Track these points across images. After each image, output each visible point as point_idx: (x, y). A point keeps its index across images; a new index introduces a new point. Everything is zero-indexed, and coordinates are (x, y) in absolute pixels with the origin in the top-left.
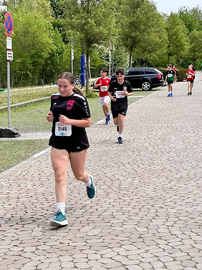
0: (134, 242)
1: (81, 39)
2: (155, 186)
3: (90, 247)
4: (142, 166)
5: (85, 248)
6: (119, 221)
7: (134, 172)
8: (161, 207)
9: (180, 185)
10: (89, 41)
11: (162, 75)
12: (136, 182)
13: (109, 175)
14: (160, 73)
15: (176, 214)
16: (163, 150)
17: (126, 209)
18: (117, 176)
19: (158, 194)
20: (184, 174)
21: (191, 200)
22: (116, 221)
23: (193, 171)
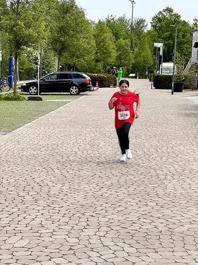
0: (64, 255)
1: (10, 41)
2: (85, 193)
3: (17, 260)
4: (71, 172)
5: (12, 261)
6: (48, 231)
7: (63, 177)
8: (92, 216)
9: (111, 193)
10: (18, 43)
11: (90, 80)
12: (66, 188)
13: (37, 180)
14: (88, 78)
15: (107, 223)
16: (92, 155)
17: (55, 217)
18: (46, 182)
19: (89, 202)
20: (114, 180)
21: (123, 209)
22: (45, 231)
23: (123, 179)
